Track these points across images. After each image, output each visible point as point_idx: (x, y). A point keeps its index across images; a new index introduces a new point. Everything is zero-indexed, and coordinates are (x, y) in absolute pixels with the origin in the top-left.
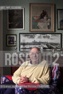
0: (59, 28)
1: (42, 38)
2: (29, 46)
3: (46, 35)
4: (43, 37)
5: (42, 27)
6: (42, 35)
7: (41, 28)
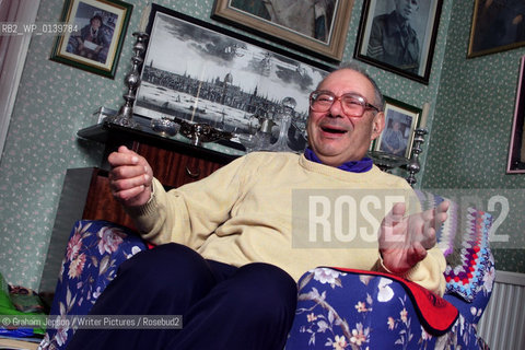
0: (364, 52)
1: (273, 75)
2: (189, 97)
3: (293, 68)
4: (279, 76)
5: (285, 14)
6: (275, 62)
7: (277, 21)
